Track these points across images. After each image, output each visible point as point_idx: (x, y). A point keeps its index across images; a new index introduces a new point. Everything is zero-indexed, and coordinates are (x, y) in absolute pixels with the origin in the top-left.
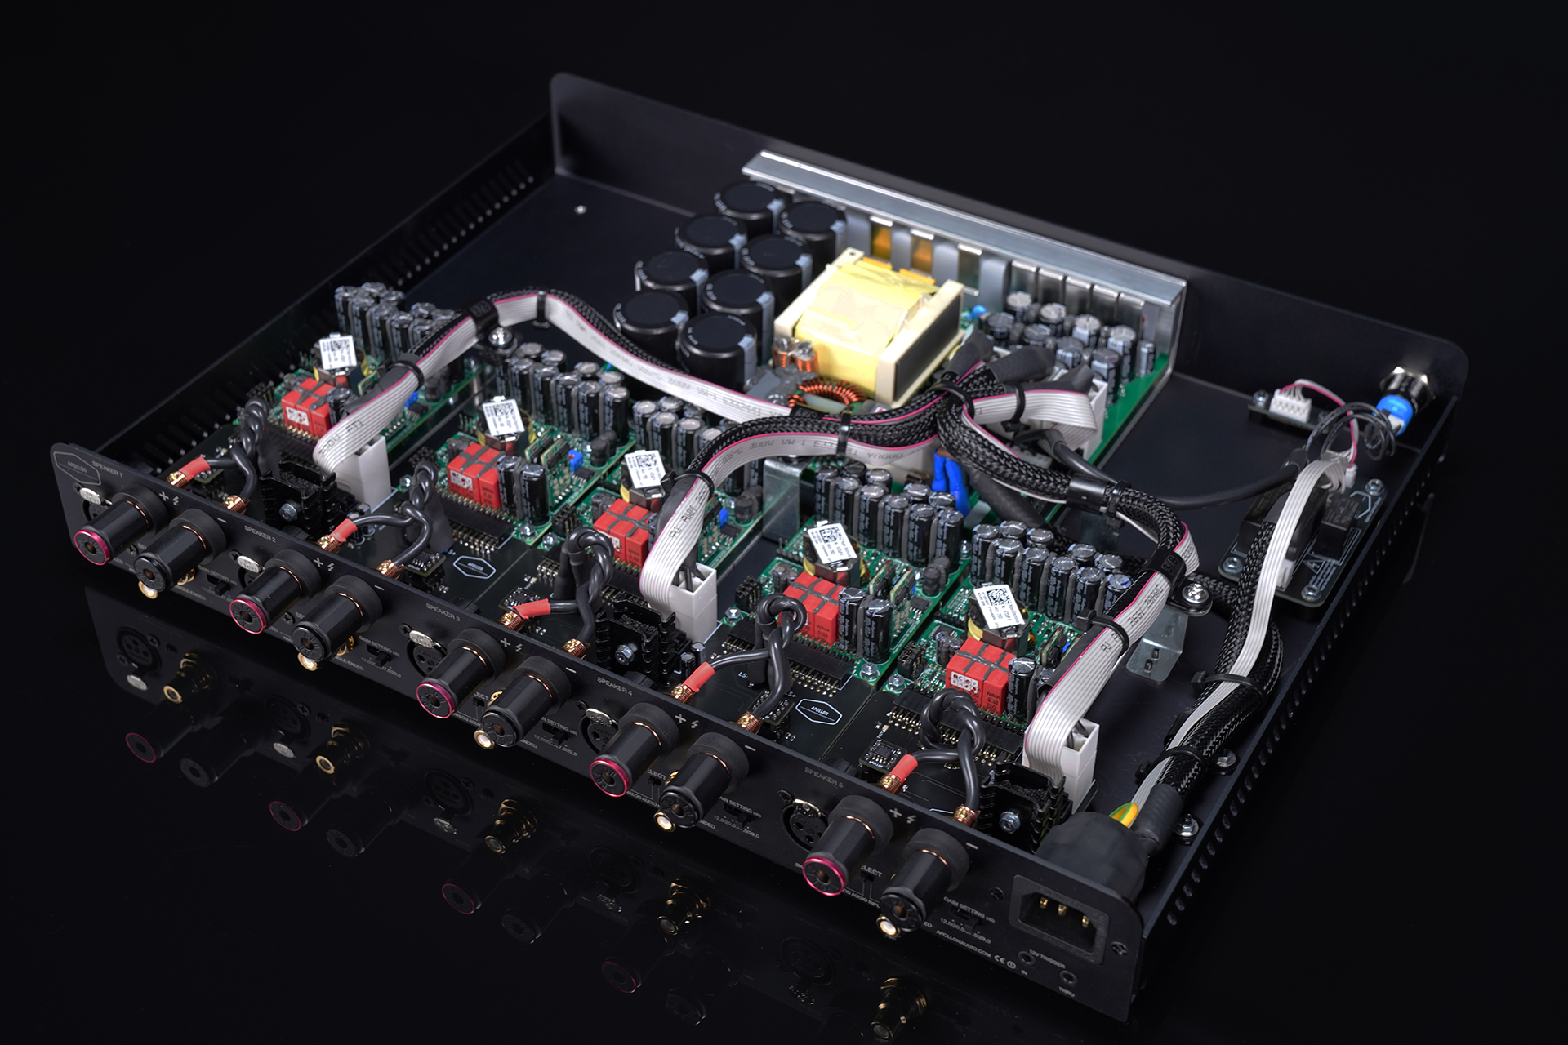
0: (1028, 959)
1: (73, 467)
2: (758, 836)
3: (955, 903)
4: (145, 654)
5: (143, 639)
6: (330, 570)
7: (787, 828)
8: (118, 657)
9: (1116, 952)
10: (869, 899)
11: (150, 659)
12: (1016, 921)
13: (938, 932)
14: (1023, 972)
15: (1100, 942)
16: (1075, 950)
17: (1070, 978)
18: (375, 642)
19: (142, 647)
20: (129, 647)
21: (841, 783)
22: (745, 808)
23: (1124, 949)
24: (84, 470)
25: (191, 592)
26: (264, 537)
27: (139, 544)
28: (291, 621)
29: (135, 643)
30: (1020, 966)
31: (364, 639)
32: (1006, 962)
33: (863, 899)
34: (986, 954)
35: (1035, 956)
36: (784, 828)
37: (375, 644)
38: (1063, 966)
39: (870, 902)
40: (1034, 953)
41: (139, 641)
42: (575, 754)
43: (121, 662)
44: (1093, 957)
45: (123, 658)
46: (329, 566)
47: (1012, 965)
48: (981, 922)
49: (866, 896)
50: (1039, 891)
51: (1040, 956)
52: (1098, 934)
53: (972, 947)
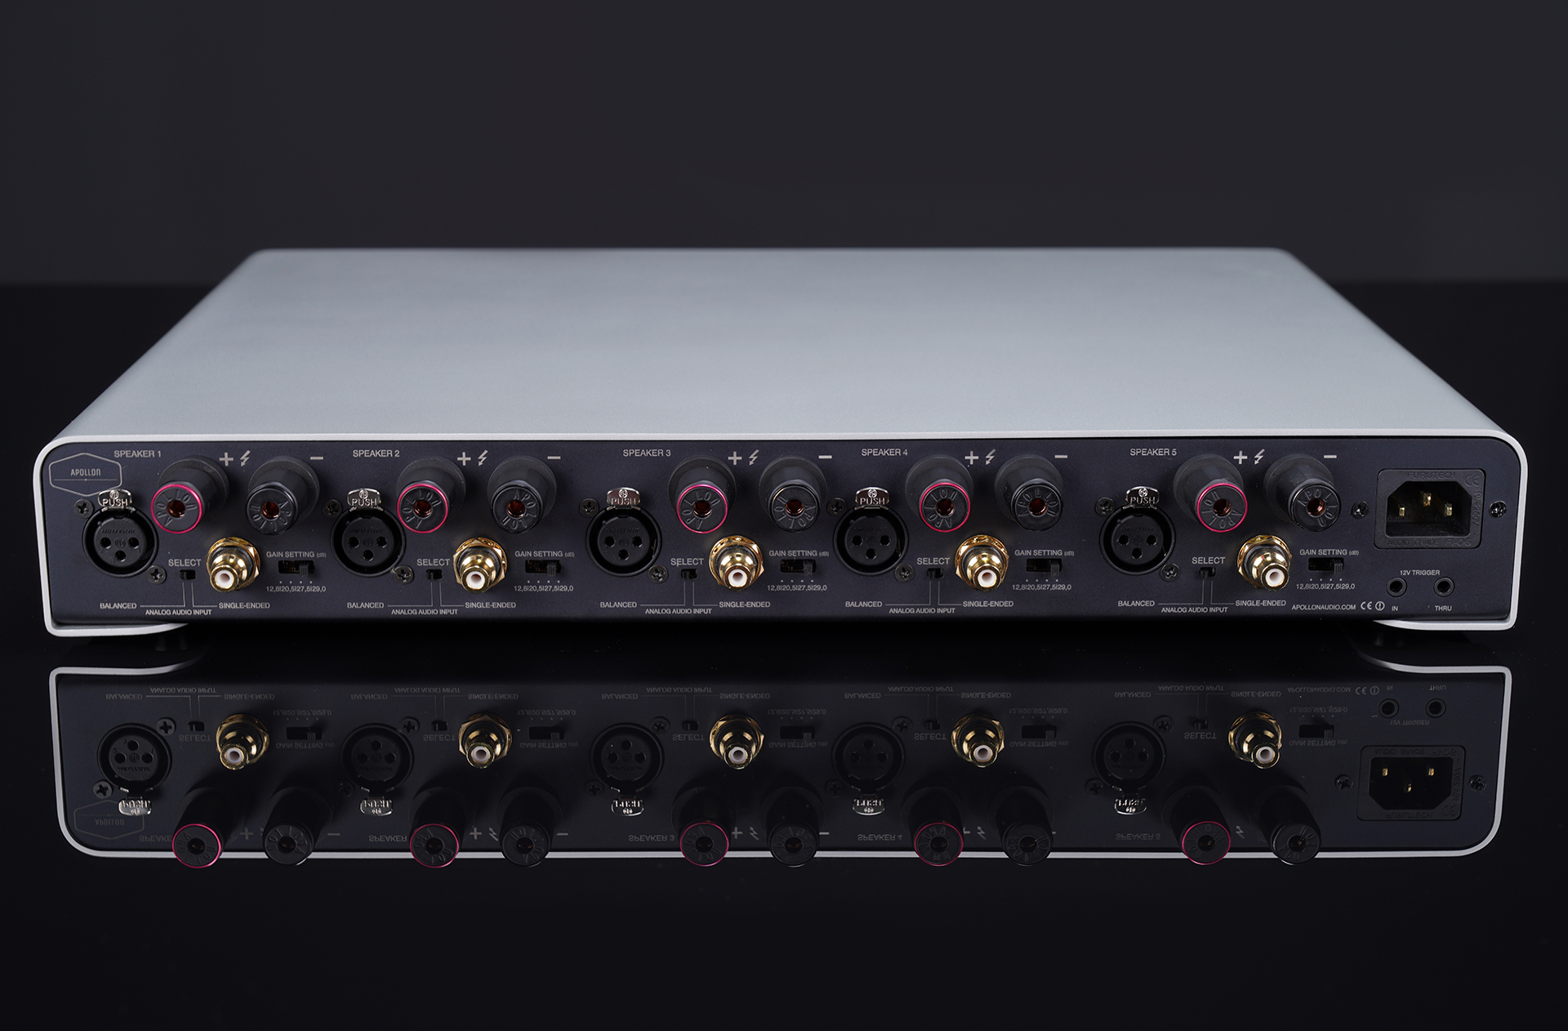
0: (1398, 586)
2: (1069, 587)
3: (1312, 553)
5: (150, 733)
6: (481, 464)
7: (1108, 554)
9: (1497, 515)
12: (1383, 537)
13: (1293, 607)
14: (1394, 608)
15: (1476, 514)
16: (1449, 539)
17: (1447, 586)
18: (538, 550)
19: (144, 748)
22: (1053, 553)
23: (1504, 507)
24: (96, 472)
25: (246, 605)
26: (382, 455)
29: (133, 746)
30: (1389, 603)
32: (1373, 605)
34: (1351, 607)
35: (1406, 577)
37: (538, 554)
38: (1438, 572)
40: (1406, 572)
42: (825, 588)
43: (101, 794)
44: (1468, 540)
45: (105, 784)
47: (1380, 606)
48: (1342, 563)
50: (1408, 479)
51: (1412, 573)
52: (1473, 501)
53: (1334, 607)
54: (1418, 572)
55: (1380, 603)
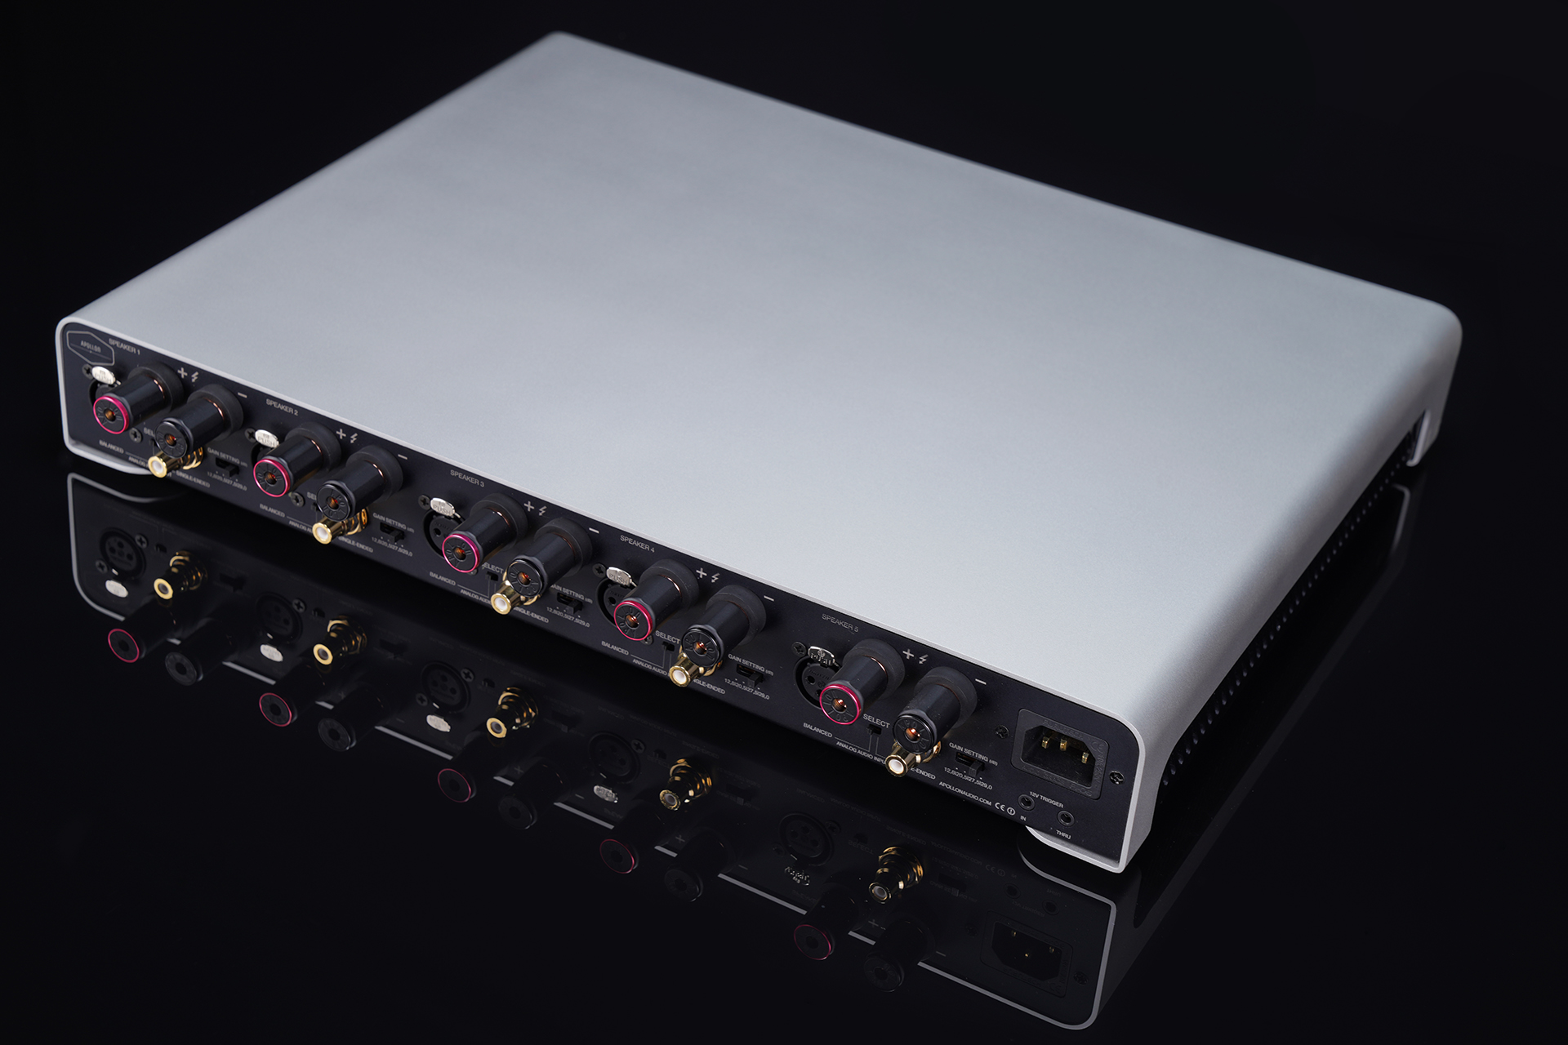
0: (1028, 803)
1: (86, 347)
2: (768, 697)
3: (960, 748)
4: (130, 557)
5: (131, 541)
6: (352, 442)
7: (798, 685)
8: (97, 563)
9: (1114, 782)
10: (874, 755)
11: (134, 563)
12: (1018, 760)
13: (941, 783)
14: (1022, 818)
15: (1098, 774)
16: (1074, 784)
17: (1068, 819)
18: (389, 518)
19: (128, 549)
20: (113, 550)
21: (856, 628)
22: (757, 667)
23: (1121, 778)
24: (98, 349)
25: (195, 480)
26: (286, 410)
27: (145, 429)
28: (302, 503)
29: (121, 545)
30: (1019, 812)
31: (378, 517)
32: (1005, 808)
33: (869, 756)
34: (987, 802)
35: (1034, 798)
36: (795, 684)
37: (389, 521)
38: (1061, 805)
39: (876, 758)
40: (1034, 795)
41: (124, 543)
42: (588, 625)
43: (100, 570)
44: (1090, 791)
45: (103, 563)
46: (352, 437)
47: (1011, 812)
48: (983, 767)
49: (872, 753)
50: (1043, 724)
51: (1040, 797)
52: (1096, 764)
53: (974, 797)
54: (1044, 798)
55: (1012, 809)
